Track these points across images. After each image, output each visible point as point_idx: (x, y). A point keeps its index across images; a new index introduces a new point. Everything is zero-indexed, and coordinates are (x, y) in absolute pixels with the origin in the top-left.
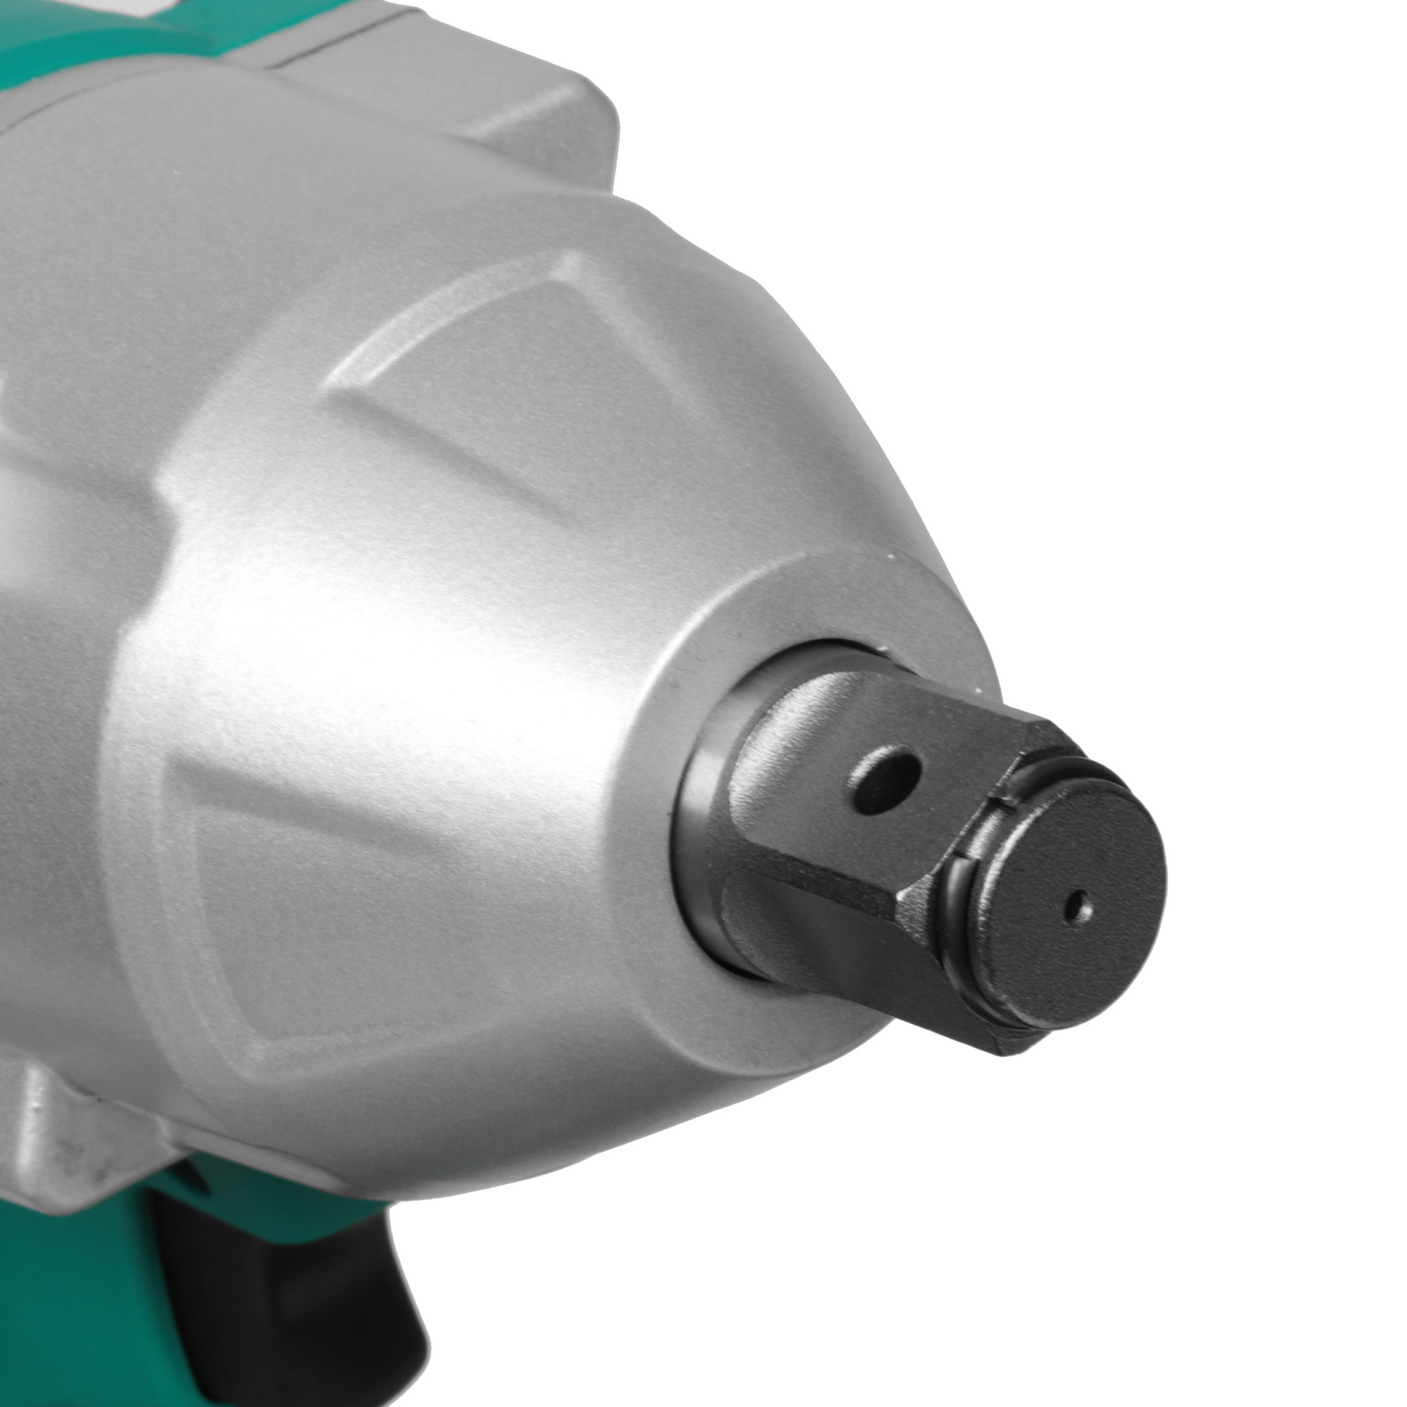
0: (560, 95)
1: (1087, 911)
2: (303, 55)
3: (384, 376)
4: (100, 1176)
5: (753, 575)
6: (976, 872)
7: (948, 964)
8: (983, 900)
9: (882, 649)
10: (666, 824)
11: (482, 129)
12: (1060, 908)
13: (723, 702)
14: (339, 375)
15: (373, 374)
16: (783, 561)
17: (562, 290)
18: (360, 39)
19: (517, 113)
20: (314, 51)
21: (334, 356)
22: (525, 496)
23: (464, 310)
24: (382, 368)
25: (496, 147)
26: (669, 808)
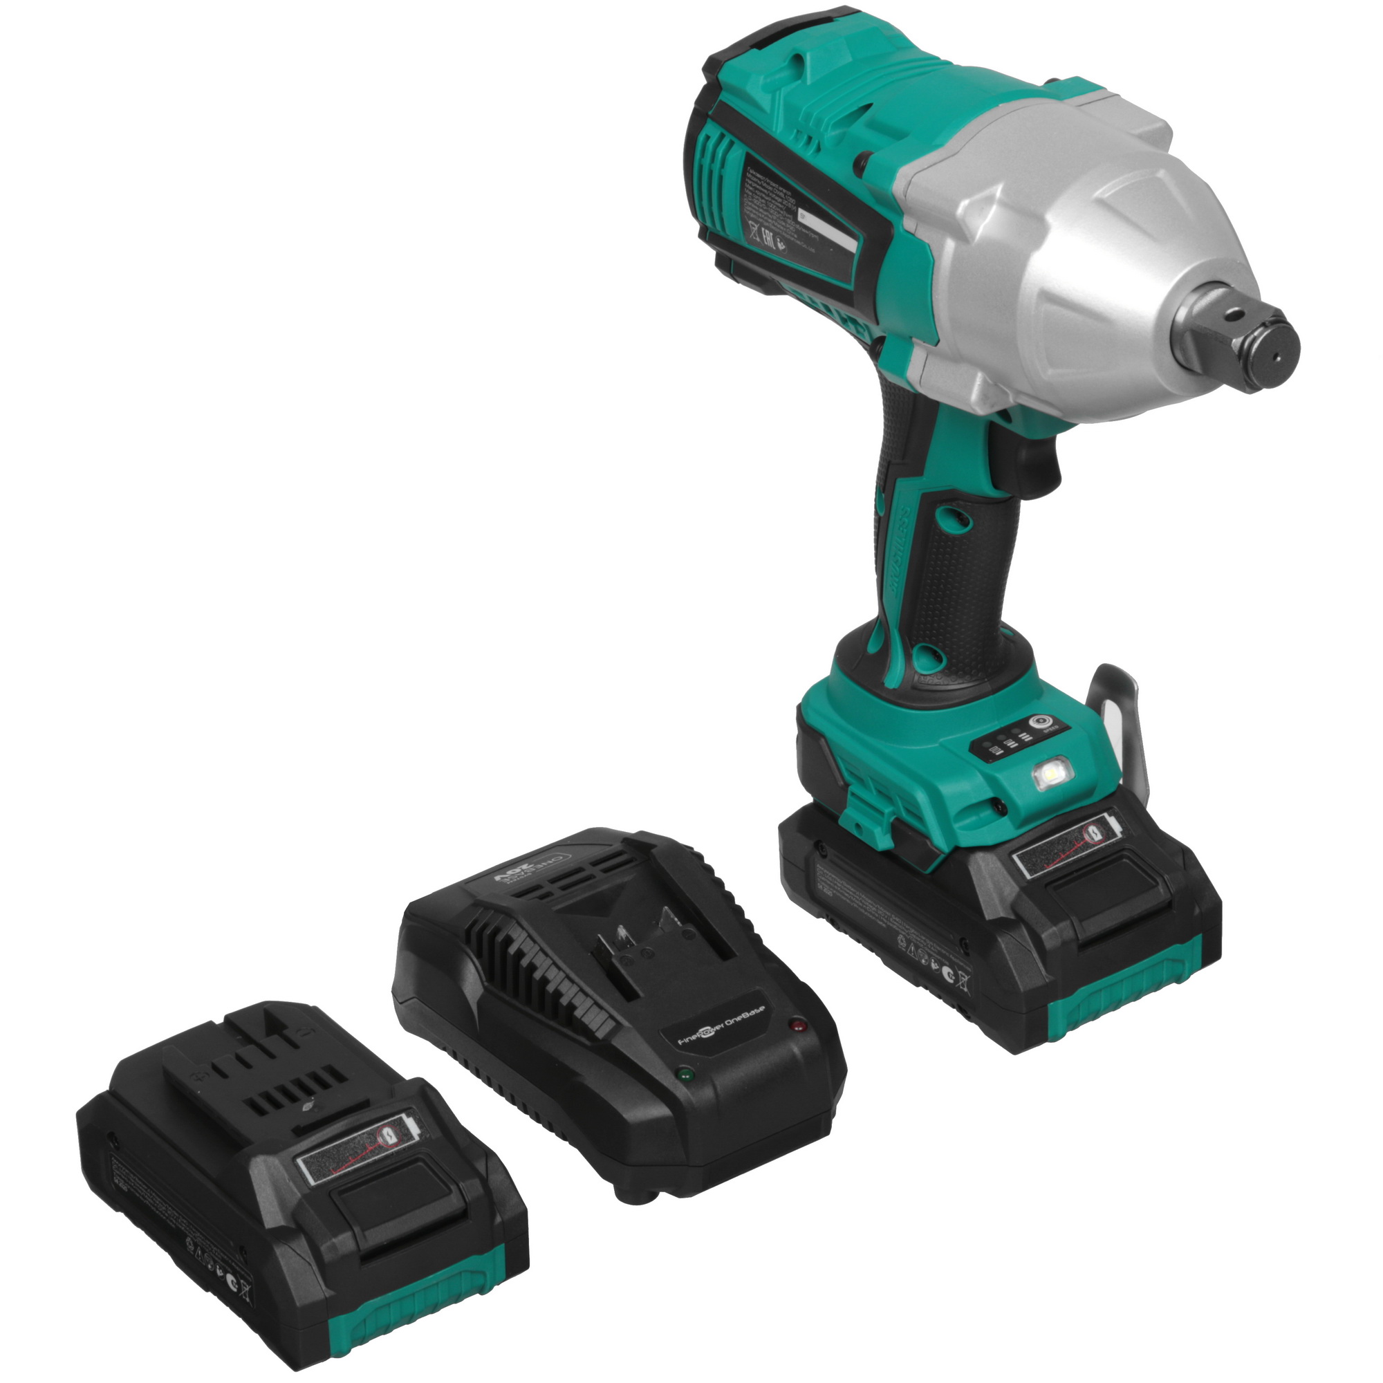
0: (1159, 125)
1: (1279, 359)
2: (1086, 104)
3: (1110, 196)
4: (992, 406)
5: (1202, 261)
6: (1255, 340)
7: (1241, 361)
8: (1254, 350)
9: (1232, 286)
10: (1170, 324)
11: (1137, 131)
12: (1272, 356)
13: (1188, 294)
14: (1097, 194)
15: (1107, 195)
16: (1210, 258)
17: (1159, 179)
18: (1103, 101)
19: (1147, 128)
20: (1090, 103)
21: (1097, 189)
22: (1145, 232)
23: (1133, 181)
24: (1110, 193)
25: (1140, 137)
26: (1172, 319)
